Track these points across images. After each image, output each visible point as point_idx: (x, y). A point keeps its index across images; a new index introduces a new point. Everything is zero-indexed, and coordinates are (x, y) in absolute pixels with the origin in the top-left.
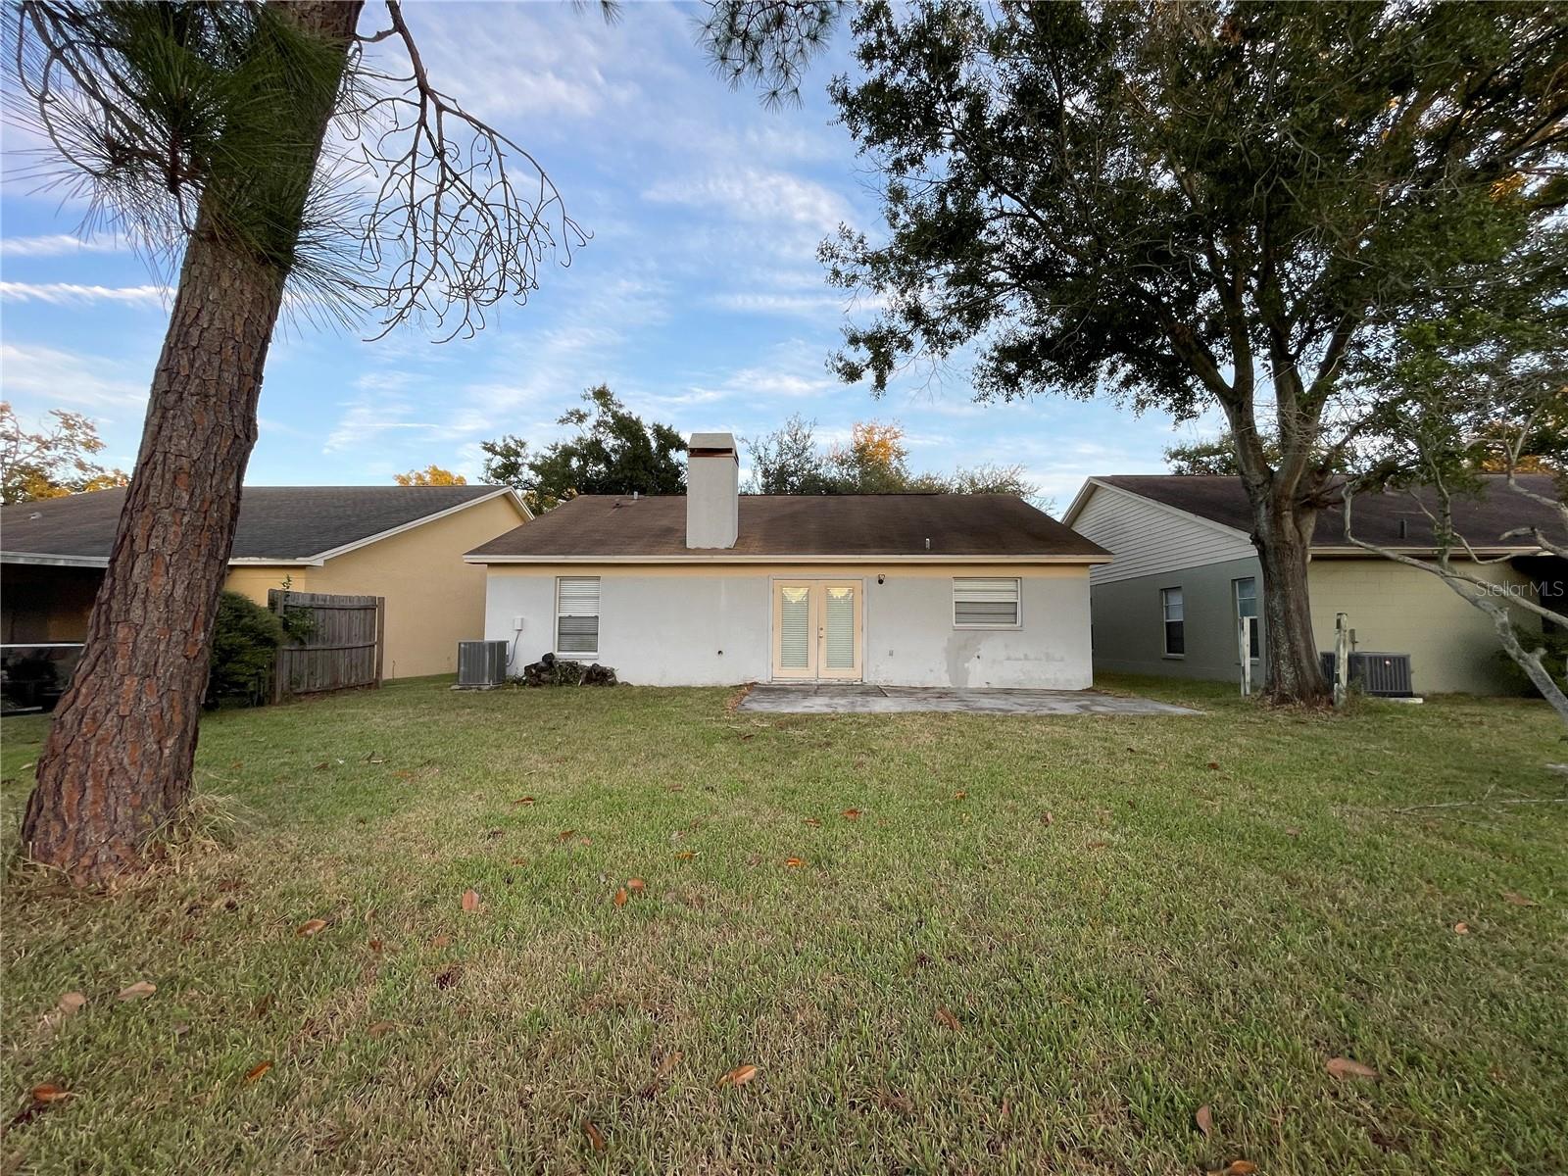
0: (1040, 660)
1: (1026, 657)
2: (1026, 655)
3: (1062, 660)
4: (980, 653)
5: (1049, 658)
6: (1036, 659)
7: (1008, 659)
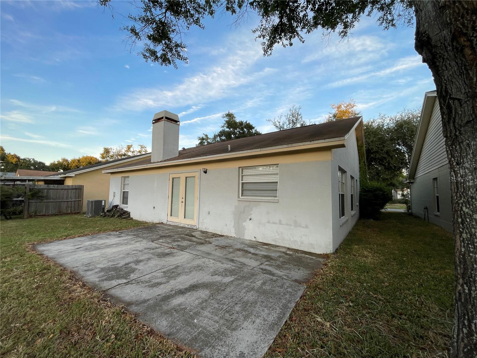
0: (290, 225)
1: (280, 223)
2: (280, 221)
3: (307, 227)
4: (252, 216)
5: (297, 225)
6: (287, 224)
7: (269, 222)
